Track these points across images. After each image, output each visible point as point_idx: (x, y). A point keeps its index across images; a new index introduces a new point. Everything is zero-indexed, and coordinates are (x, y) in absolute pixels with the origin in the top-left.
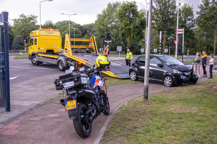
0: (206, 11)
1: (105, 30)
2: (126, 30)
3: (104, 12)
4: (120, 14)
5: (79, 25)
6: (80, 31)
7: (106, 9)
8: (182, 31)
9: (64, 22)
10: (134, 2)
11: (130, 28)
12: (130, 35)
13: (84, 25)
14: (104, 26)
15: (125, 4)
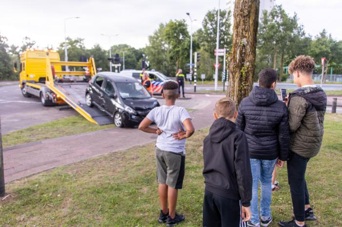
0: (265, 30)
1: (156, 53)
2: (174, 52)
3: (156, 34)
4: (167, 35)
5: (133, 48)
6: (133, 55)
7: (157, 30)
8: (224, 52)
9: (119, 45)
10: (184, 20)
11: (179, 51)
12: (179, 58)
13: (140, 49)
14: (155, 49)
15: (172, 23)
